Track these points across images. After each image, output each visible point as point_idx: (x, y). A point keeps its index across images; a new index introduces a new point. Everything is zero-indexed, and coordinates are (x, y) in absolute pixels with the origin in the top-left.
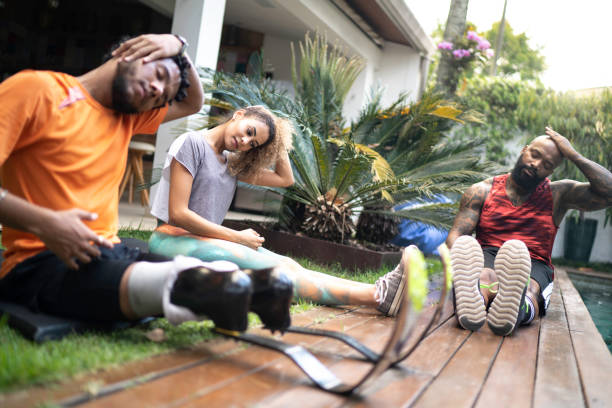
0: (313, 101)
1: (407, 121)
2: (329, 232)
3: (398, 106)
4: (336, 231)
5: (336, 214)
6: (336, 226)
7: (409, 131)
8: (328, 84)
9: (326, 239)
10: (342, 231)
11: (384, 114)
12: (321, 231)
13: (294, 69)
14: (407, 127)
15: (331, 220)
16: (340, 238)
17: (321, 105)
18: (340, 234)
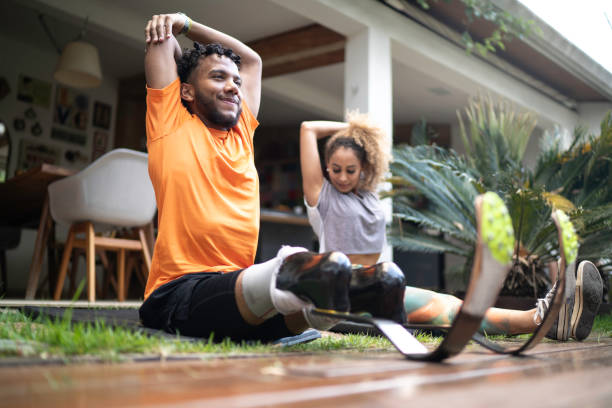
0: (487, 161)
1: (589, 158)
2: (519, 287)
3: (577, 145)
4: (528, 286)
5: (523, 266)
6: (525, 281)
7: (593, 167)
8: (499, 141)
9: (517, 296)
10: (534, 285)
11: (563, 157)
12: (510, 287)
13: (464, 135)
14: (590, 164)
15: (518, 274)
16: (533, 293)
17: (496, 163)
18: (532, 288)
